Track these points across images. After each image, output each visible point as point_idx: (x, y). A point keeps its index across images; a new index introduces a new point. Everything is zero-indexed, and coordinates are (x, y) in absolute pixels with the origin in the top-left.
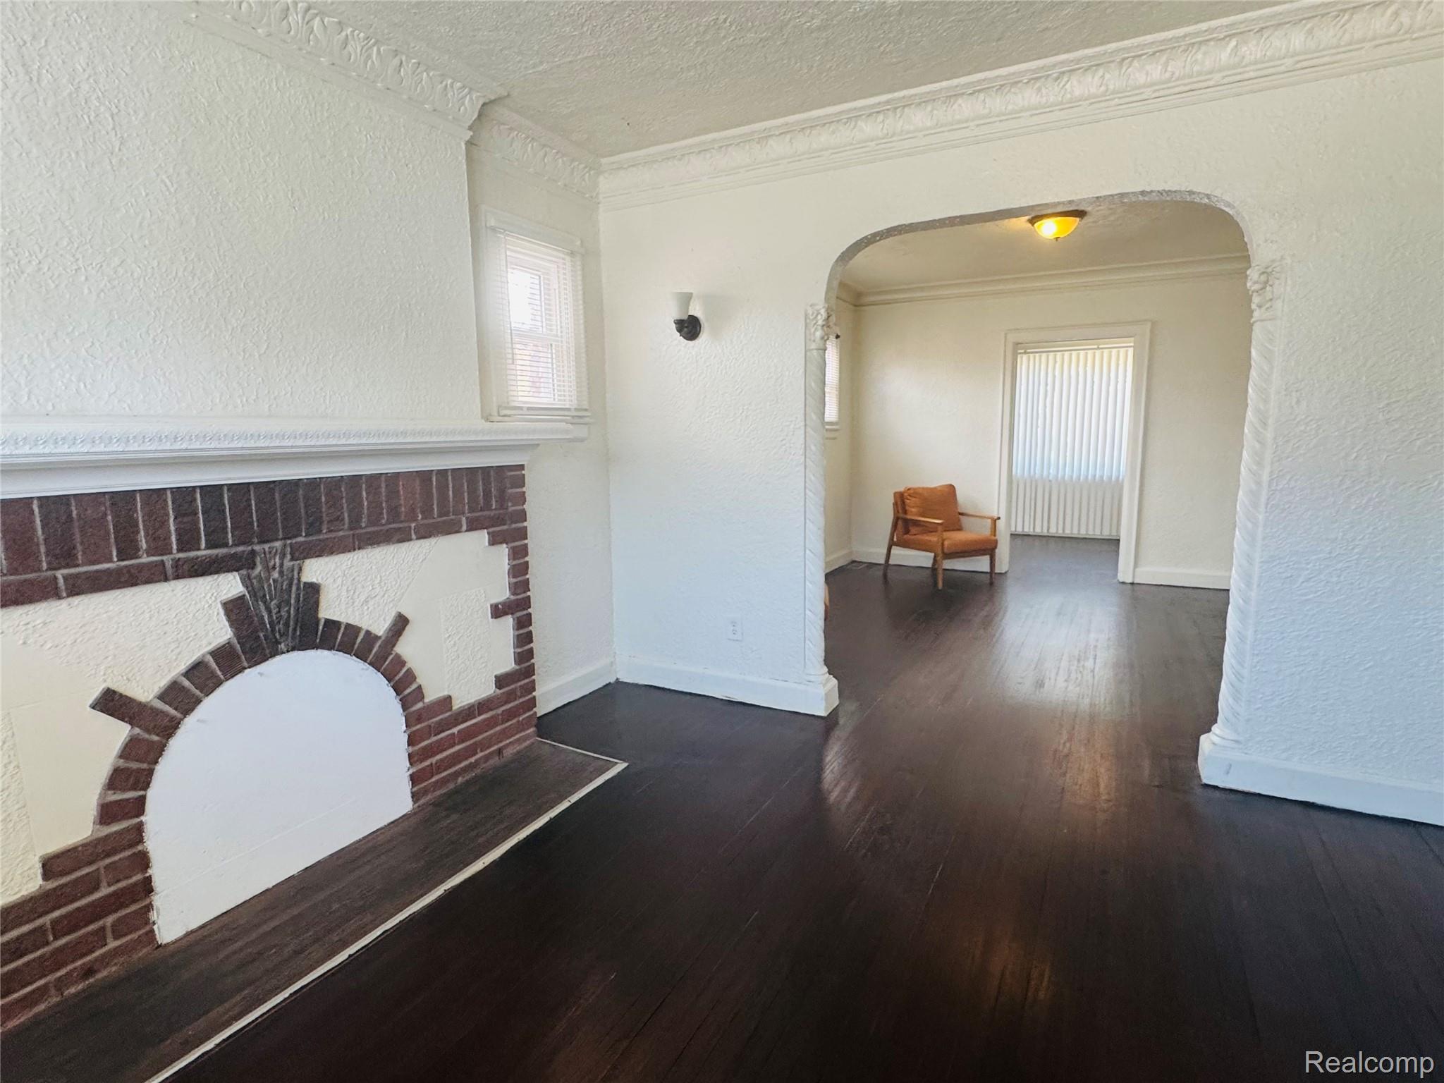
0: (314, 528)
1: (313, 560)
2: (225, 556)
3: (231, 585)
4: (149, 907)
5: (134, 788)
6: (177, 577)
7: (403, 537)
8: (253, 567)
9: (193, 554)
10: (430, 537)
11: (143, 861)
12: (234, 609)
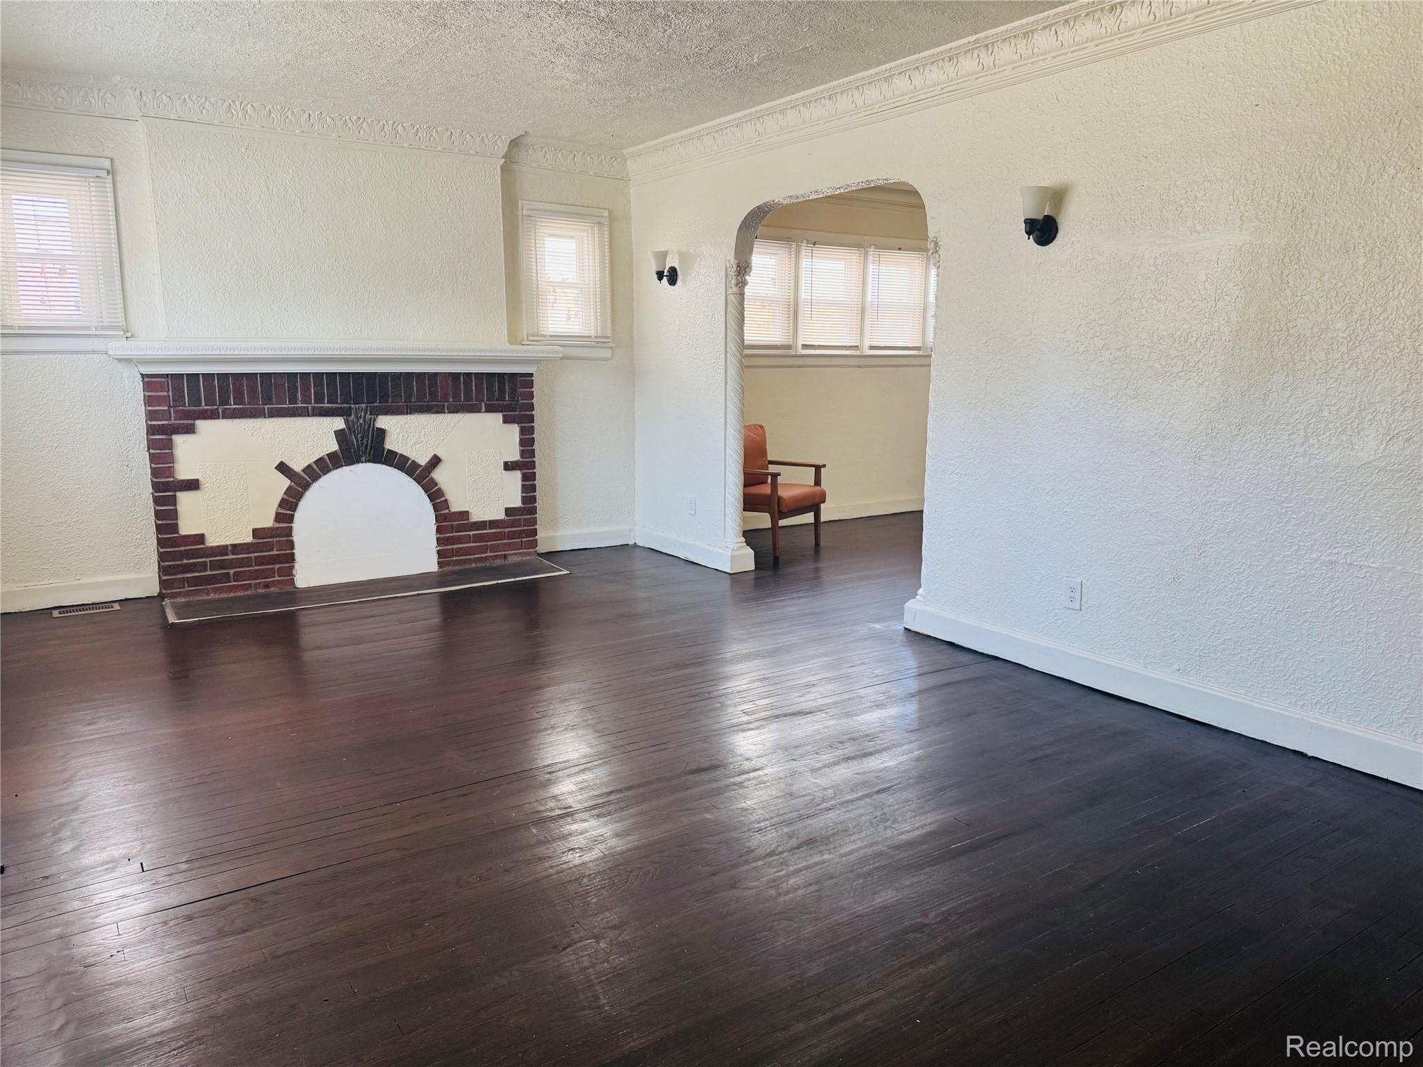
0: (384, 398)
1: (384, 417)
2: (336, 408)
3: (339, 423)
4: (293, 567)
5: (289, 510)
6: (313, 415)
7: (440, 410)
8: (350, 416)
9: (321, 405)
10: (457, 412)
11: (291, 545)
12: (339, 434)
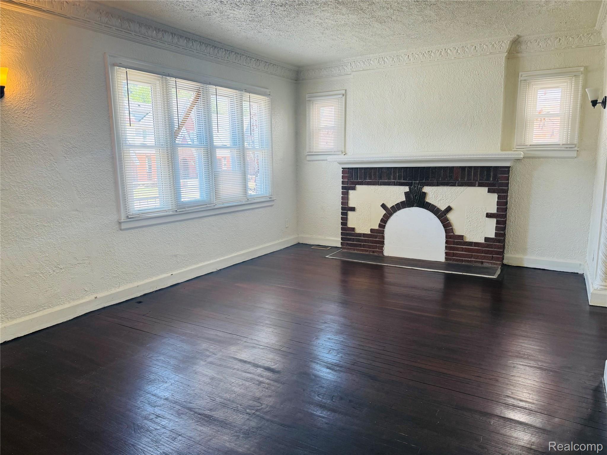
0: (427, 179)
1: (426, 187)
2: (406, 182)
3: (407, 189)
4: (383, 247)
5: (384, 223)
6: (397, 185)
7: (454, 185)
8: (412, 186)
9: (400, 181)
10: (462, 186)
12: (406, 194)
